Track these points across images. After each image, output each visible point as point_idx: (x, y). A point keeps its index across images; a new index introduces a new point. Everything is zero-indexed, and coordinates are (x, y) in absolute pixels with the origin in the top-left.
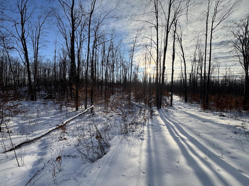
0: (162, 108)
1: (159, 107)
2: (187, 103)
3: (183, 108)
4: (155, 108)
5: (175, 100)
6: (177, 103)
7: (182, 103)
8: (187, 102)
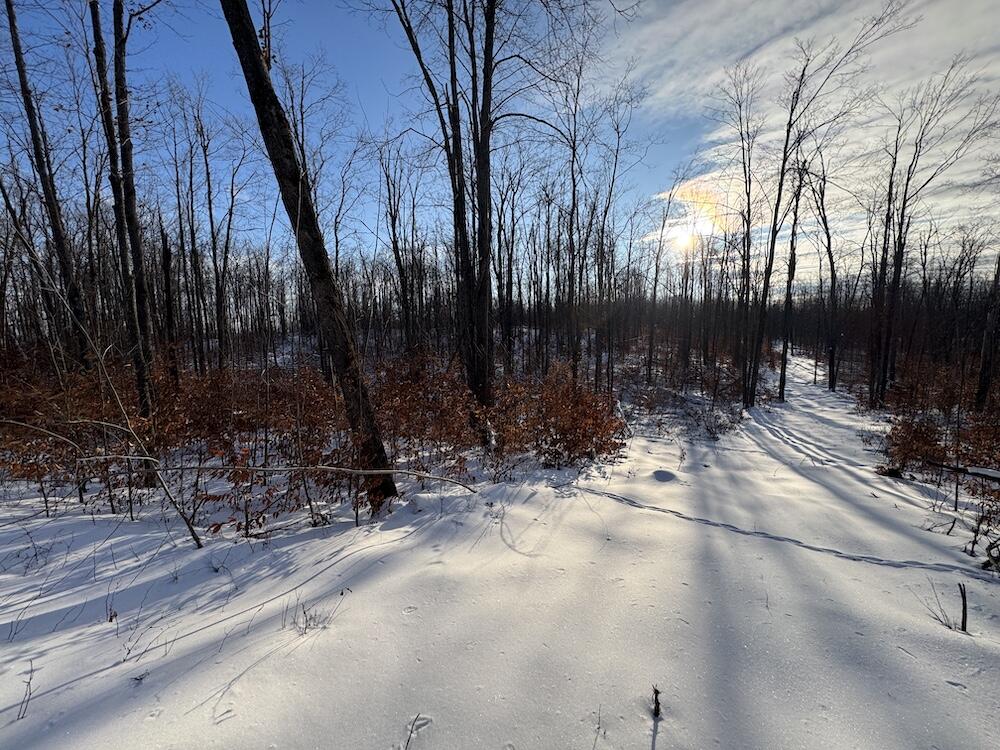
0: (756, 406)
1: (749, 404)
2: (834, 391)
3: (816, 405)
4: (738, 406)
5: (799, 381)
6: (801, 390)
7: (819, 391)
8: (837, 388)
